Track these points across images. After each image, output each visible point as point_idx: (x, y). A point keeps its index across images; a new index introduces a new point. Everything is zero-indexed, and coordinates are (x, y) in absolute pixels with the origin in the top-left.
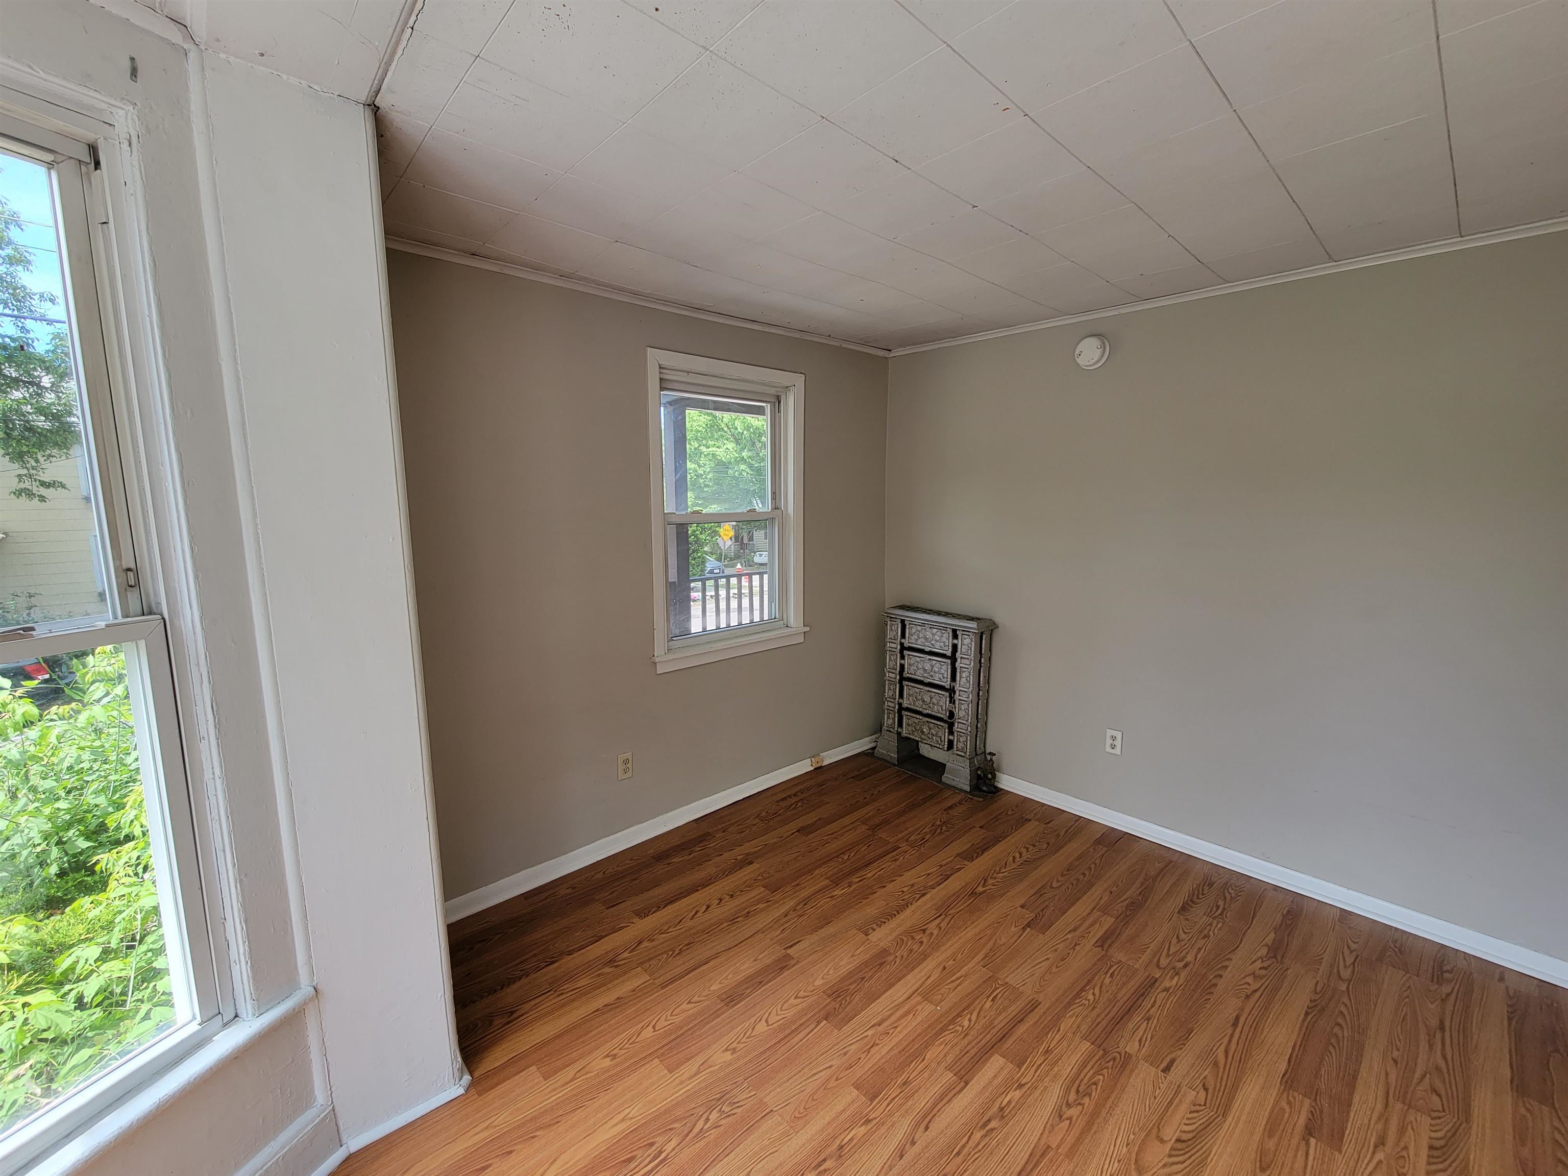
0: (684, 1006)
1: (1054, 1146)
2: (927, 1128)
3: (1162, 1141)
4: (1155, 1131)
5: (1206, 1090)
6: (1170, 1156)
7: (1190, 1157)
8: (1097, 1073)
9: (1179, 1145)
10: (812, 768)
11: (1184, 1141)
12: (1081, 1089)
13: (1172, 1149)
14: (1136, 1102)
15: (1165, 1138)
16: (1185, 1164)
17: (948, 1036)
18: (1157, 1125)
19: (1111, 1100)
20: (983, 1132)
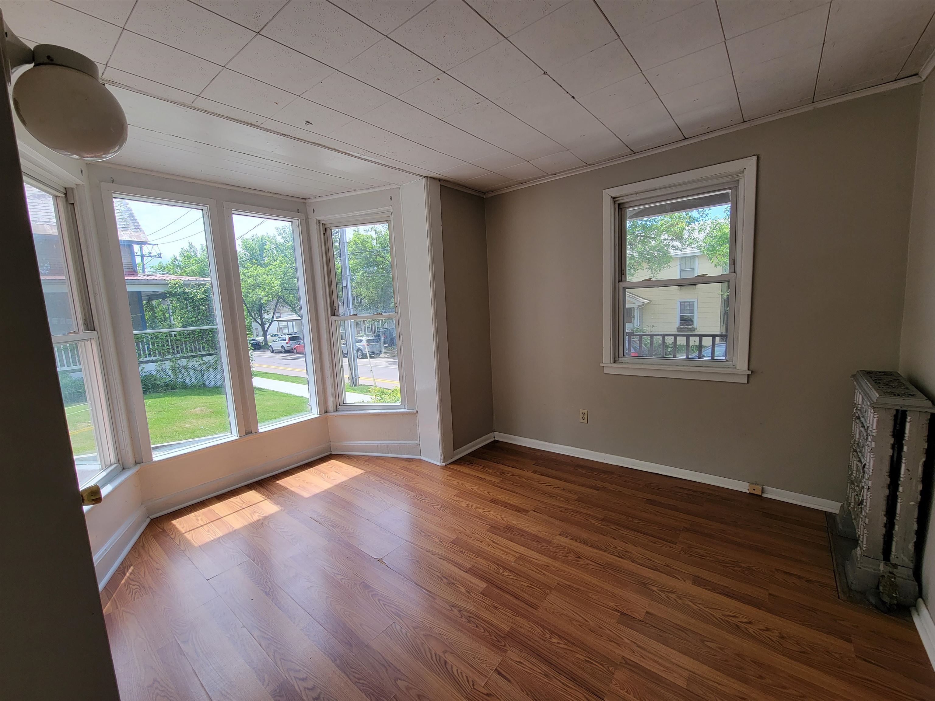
0: (486, 492)
1: (436, 601)
2: (440, 558)
3: (444, 652)
4: (450, 650)
5: (487, 695)
6: (436, 654)
7: (435, 663)
8: (485, 629)
9: (443, 662)
10: (748, 492)
11: (445, 665)
12: (471, 619)
13: (440, 657)
14: (468, 646)
15: (446, 654)
16: (431, 660)
17: (494, 567)
18: (454, 652)
19: (467, 632)
20: (440, 576)
